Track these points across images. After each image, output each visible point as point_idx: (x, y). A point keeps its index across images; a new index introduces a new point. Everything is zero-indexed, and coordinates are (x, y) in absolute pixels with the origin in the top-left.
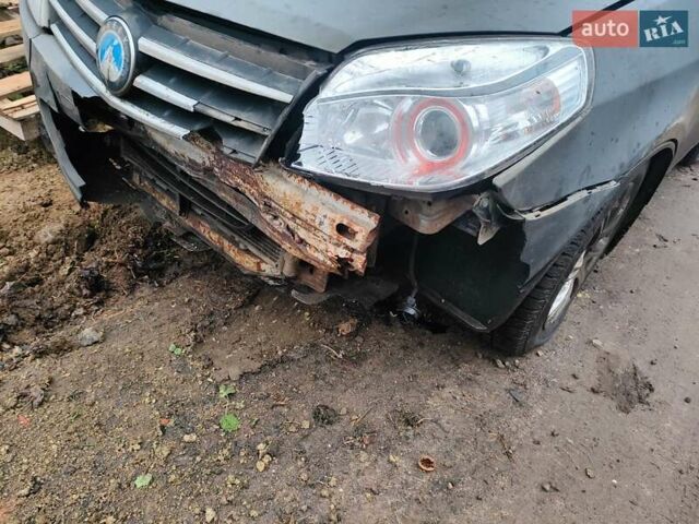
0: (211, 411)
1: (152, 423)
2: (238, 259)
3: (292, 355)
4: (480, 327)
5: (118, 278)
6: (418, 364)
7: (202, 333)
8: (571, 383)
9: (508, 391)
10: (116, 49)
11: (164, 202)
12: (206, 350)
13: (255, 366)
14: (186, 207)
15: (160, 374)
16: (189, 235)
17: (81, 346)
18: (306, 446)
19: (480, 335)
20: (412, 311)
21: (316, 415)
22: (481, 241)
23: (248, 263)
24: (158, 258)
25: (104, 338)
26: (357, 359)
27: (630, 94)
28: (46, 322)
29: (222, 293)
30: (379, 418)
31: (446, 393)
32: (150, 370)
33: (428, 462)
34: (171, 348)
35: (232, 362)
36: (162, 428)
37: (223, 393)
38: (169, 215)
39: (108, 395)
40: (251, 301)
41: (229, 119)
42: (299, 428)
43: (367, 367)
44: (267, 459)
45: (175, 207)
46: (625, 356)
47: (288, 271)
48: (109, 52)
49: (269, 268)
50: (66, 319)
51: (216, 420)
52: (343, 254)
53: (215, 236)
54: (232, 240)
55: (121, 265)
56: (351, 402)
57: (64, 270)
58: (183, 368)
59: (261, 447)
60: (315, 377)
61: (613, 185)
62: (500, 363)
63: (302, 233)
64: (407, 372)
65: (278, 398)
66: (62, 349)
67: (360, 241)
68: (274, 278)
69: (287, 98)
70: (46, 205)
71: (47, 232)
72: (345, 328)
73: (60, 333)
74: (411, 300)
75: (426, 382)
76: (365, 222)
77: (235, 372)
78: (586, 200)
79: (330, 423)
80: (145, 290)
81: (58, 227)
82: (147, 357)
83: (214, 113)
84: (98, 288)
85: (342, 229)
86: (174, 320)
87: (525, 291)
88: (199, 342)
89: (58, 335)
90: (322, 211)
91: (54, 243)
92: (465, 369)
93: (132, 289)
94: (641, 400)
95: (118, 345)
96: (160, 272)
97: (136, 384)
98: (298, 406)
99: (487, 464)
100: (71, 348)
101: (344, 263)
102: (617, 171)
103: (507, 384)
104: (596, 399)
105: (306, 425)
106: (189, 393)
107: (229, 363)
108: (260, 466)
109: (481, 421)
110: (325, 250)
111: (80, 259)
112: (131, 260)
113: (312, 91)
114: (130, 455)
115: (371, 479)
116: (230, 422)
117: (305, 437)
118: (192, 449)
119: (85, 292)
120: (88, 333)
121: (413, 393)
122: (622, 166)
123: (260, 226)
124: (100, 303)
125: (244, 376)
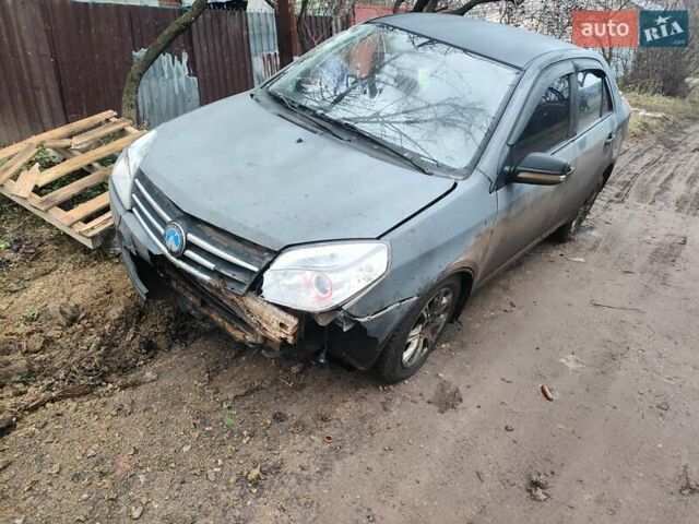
0: (219, 416)
1: (189, 422)
2: (233, 333)
3: (263, 385)
4: (362, 368)
5: (161, 342)
6: (335, 389)
7: (213, 373)
8: (418, 398)
9: (382, 403)
10: (176, 238)
11: (191, 299)
12: (216, 384)
13: (242, 392)
14: (204, 304)
15: (190, 397)
16: (206, 318)
17: (145, 382)
18: (268, 432)
19: (364, 372)
20: (322, 361)
21: (275, 417)
22: (345, 330)
23: (239, 335)
24: (184, 327)
25: (158, 378)
26: (299, 387)
27: (415, 260)
28: (124, 369)
29: (223, 349)
30: (308, 418)
31: (347, 405)
32: (185, 395)
33: (329, 438)
34: (196, 382)
35: (230, 390)
36: (194, 424)
37: (225, 406)
38: (194, 307)
39: (164, 408)
40: (240, 354)
41: (230, 275)
42: (265, 424)
43: (306, 392)
44: (248, 438)
45: (197, 302)
46: (454, 383)
47: (259, 340)
48: (172, 238)
49: (249, 338)
50: (134, 367)
51: (222, 420)
52: (283, 336)
53: (220, 320)
54: (229, 322)
55: (163, 333)
56: (293, 411)
57: (129, 338)
58: (203, 394)
59: (245, 433)
60: (276, 398)
61: (415, 298)
62: (380, 388)
63: (265, 325)
64: (327, 394)
65: (255, 408)
66: (135, 385)
67: (290, 330)
68: (253, 344)
69: (256, 269)
70: (108, 293)
71: (114, 313)
72: (295, 369)
73: (132, 376)
74: (323, 355)
75: (337, 398)
76: (292, 322)
77: (231, 396)
78: (398, 307)
79: (282, 421)
80: (177, 349)
81: (121, 308)
82: (182, 388)
83: (223, 272)
84: (150, 348)
85: (281, 325)
86: (195, 366)
87: (379, 350)
88: (210, 379)
89: (131, 377)
90: (273, 317)
91: (119, 319)
92: (361, 392)
93: (170, 347)
94: (453, 407)
95: (166, 382)
96: (185, 337)
97: (178, 403)
98: (265, 413)
99: (360, 439)
100: (140, 384)
101: (284, 340)
102: (417, 291)
103: (382, 400)
104: (428, 406)
105: (269, 422)
106: (207, 407)
107: (228, 390)
108: (245, 441)
109: (362, 419)
110: (276, 334)
111: (138, 330)
112: (168, 330)
113: (267, 267)
114: (179, 437)
115: (300, 447)
116: (228, 421)
117: (268, 428)
118: (210, 434)
119: (144, 351)
120: (149, 375)
121: (328, 405)
122: (419, 289)
123: (244, 318)
124: (151, 358)
125: (236, 397)
